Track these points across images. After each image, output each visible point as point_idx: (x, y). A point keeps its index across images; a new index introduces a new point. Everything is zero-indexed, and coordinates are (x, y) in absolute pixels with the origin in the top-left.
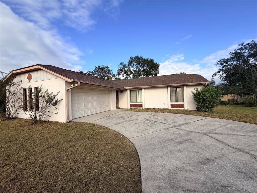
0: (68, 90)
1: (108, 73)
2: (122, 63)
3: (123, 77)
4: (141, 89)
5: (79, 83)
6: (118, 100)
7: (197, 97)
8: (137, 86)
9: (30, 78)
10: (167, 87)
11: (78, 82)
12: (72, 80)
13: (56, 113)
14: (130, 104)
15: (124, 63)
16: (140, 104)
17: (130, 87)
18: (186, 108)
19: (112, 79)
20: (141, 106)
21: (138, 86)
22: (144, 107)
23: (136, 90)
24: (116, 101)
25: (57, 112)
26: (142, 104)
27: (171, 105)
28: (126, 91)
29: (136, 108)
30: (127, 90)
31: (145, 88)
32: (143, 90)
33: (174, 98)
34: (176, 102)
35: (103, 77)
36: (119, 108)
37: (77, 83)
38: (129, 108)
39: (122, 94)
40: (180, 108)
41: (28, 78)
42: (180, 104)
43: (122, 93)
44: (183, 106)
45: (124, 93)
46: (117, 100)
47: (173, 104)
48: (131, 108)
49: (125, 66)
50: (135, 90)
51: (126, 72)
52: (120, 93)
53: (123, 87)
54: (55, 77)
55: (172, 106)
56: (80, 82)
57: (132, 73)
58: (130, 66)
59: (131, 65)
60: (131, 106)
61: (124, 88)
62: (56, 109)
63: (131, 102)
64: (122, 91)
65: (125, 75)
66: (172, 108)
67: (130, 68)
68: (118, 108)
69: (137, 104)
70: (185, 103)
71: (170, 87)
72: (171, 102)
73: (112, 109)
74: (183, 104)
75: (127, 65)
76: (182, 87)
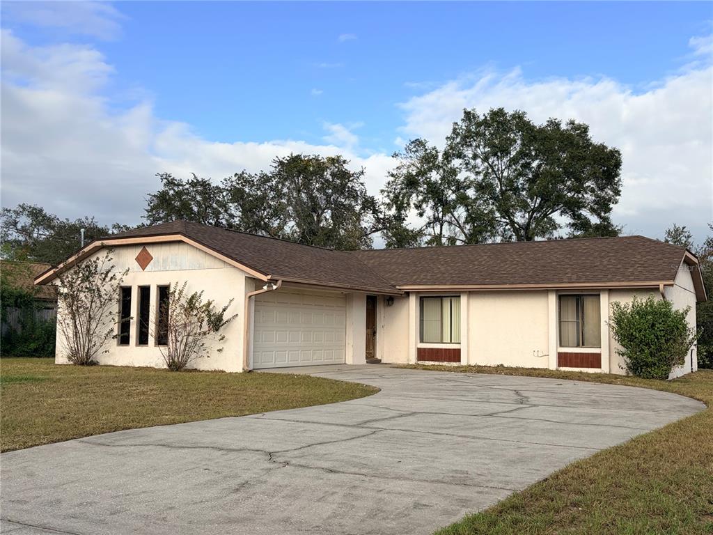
0: (250, 297)
1: (341, 190)
3: (421, 215)
4: (456, 295)
5: (280, 283)
6: (374, 333)
8: (444, 282)
9: (144, 261)
10: (546, 292)
11: (277, 281)
12: (269, 277)
13: (218, 350)
14: (419, 350)
16: (454, 350)
17: (419, 284)
18: (605, 368)
19: (359, 220)
20: (455, 355)
21: (445, 284)
22: (464, 361)
23: (441, 298)
24: (367, 334)
25: (221, 348)
26: (459, 350)
27: (560, 355)
28: (404, 298)
29: (437, 363)
30: (408, 294)
31: (471, 293)
32: (464, 299)
33: (571, 330)
34: (578, 346)
35: (314, 210)
36: (378, 362)
37: (275, 282)
38: (413, 360)
39: (389, 309)
40: (588, 367)
41: (137, 259)
42: (588, 354)
43: (389, 305)
44: (595, 360)
45: (396, 304)
46: (369, 330)
47: (567, 353)
48: (420, 362)
49: (429, 160)
50: (439, 297)
51: (435, 193)
52: (382, 307)
53: (393, 283)
54: (221, 265)
55: (564, 359)
56: (282, 281)
59: (460, 156)
60: (422, 354)
61: (398, 287)
62: (222, 339)
63: (422, 341)
64: (390, 300)
66: (562, 368)
67: (454, 172)
68: (371, 358)
69: (441, 349)
70: (604, 351)
71: (557, 291)
72: (561, 346)
73: (349, 361)
74: (599, 355)
75: (440, 158)
76: (596, 294)
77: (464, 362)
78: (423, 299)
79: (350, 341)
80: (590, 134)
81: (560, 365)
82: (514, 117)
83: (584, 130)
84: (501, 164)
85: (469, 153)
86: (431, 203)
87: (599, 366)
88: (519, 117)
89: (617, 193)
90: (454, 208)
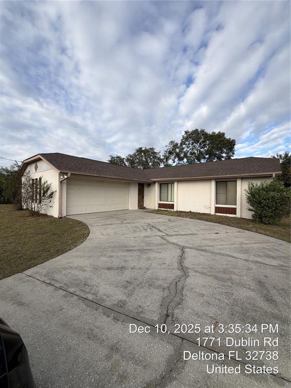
0: (61, 182)
2: (172, 142)
3: (174, 162)
5: (69, 174)
6: (143, 197)
7: (254, 198)
10: (210, 180)
12: (60, 171)
14: (159, 204)
15: (175, 142)
16: (172, 204)
17: (159, 178)
18: (238, 215)
20: (172, 206)
21: (168, 178)
24: (139, 198)
25: (51, 206)
27: (216, 208)
29: (165, 209)
30: (154, 183)
31: (179, 181)
32: (176, 184)
33: (222, 197)
34: (225, 204)
36: (144, 208)
37: (66, 174)
38: (157, 208)
39: (149, 188)
40: (230, 214)
41: (35, 168)
42: (230, 208)
44: (233, 211)
45: (151, 186)
46: (141, 196)
47: (220, 207)
48: (160, 209)
49: (175, 146)
50: (167, 183)
51: (178, 155)
53: (149, 178)
55: (218, 210)
56: (71, 174)
57: (185, 156)
58: (184, 146)
59: (184, 144)
60: (160, 205)
61: (150, 180)
62: (50, 202)
63: (160, 200)
64: (149, 185)
65: (176, 160)
66: (217, 214)
67: (183, 149)
69: (167, 204)
70: (238, 207)
71: (215, 179)
72: (217, 204)
73: (130, 208)
74: (235, 209)
75: (179, 145)
76: (234, 180)
77: (175, 209)
78: (161, 184)
79: (130, 200)
80: (225, 136)
81: (216, 212)
82: (201, 131)
83: (224, 134)
84: (197, 145)
85: (187, 143)
86: (177, 159)
87: (235, 213)
88: (202, 131)
89: (234, 153)
90: (183, 159)
